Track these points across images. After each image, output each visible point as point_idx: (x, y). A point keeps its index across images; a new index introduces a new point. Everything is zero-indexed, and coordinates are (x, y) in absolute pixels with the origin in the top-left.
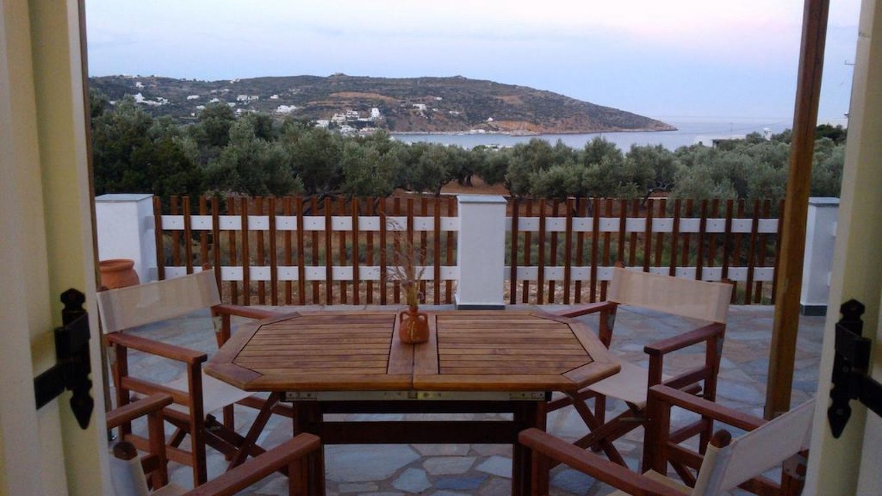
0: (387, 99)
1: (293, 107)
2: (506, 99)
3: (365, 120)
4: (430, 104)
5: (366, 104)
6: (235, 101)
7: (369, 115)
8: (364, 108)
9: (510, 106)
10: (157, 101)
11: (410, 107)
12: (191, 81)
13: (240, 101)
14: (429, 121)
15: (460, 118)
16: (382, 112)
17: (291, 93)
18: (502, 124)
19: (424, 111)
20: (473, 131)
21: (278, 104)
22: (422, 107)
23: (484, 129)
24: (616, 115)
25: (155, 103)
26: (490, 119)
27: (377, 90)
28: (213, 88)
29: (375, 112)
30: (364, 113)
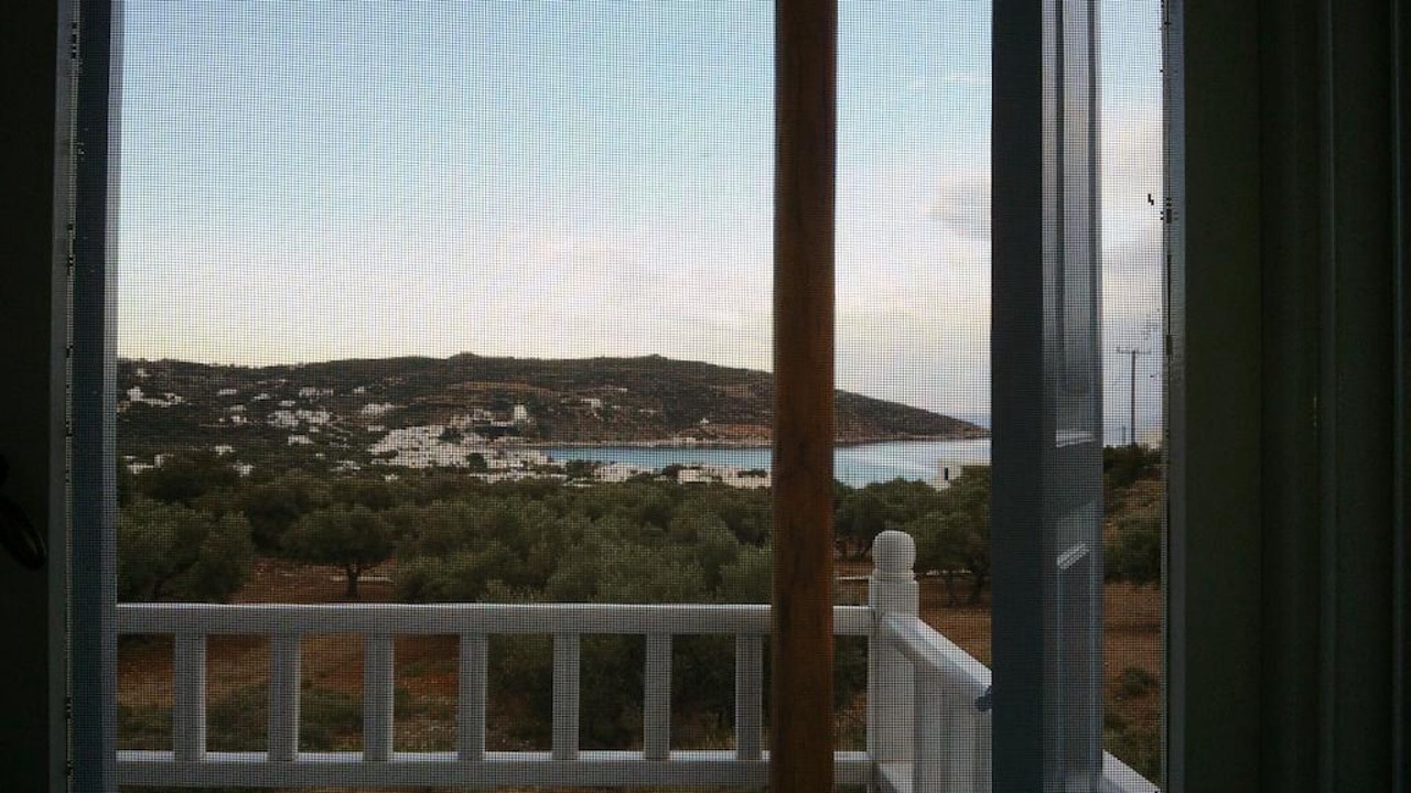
0: (540, 391)
1: (388, 406)
2: (729, 389)
3: (502, 424)
4: (609, 398)
5: (506, 400)
6: (294, 397)
7: (509, 417)
8: (503, 406)
9: (736, 401)
10: (165, 399)
11: (577, 403)
12: (226, 367)
13: (304, 397)
14: (607, 425)
15: (656, 419)
16: (531, 412)
17: (386, 384)
18: (724, 429)
19: (598, 410)
20: (677, 441)
21: (364, 401)
22: (595, 402)
23: (696, 436)
24: (902, 413)
25: (160, 402)
26: (705, 421)
27: (523, 378)
28: (262, 378)
29: (520, 412)
30: (501, 414)
